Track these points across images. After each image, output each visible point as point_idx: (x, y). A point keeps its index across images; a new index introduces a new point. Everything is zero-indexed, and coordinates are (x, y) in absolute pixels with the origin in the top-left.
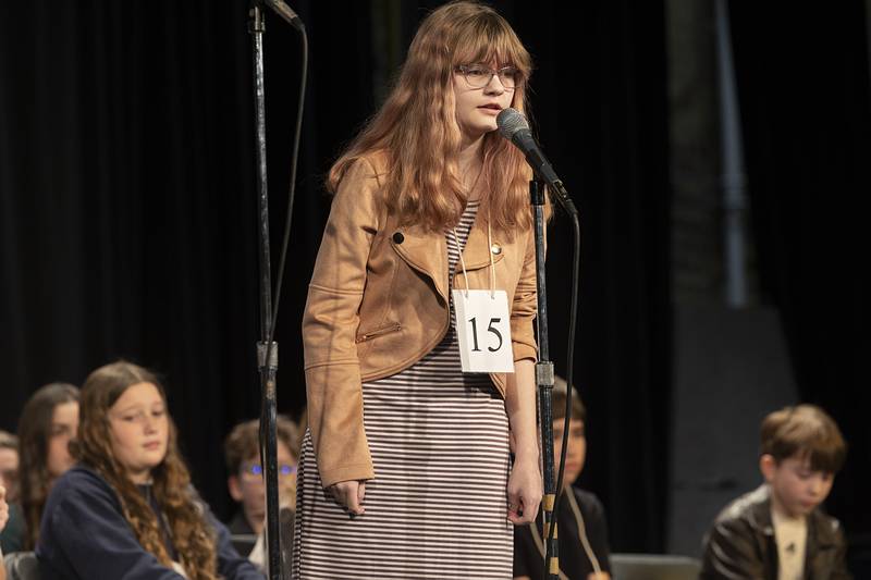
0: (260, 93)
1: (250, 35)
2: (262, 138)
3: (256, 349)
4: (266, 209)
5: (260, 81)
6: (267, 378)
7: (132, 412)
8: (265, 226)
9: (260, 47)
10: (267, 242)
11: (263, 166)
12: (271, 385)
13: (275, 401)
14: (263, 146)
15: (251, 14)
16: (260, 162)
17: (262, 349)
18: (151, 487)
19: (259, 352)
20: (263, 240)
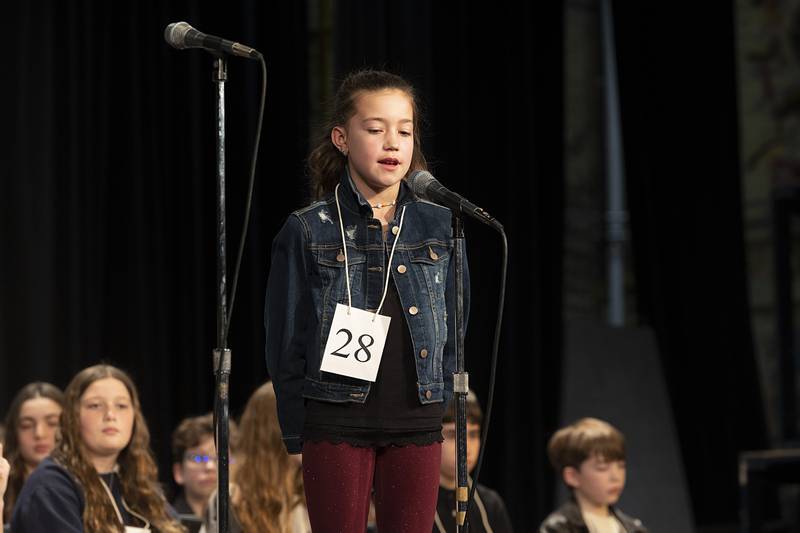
0: (222, 134)
1: (213, 83)
2: (222, 173)
3: (212, 355)
4: (224, 234)
5: (222, 124)
6: (220, 380)
7: (96, 402)
8: (223, 249)
9: (222, 94)
10: (224, 263)
11: (223, 197)
12: (224, 387)
13: (227, 401)
14: (223, 180)
15: (215, 65)
16: (220, 195)
17: (217, 355)
18: (115, 474)
19: (215, 357)
20: (221, 261)
